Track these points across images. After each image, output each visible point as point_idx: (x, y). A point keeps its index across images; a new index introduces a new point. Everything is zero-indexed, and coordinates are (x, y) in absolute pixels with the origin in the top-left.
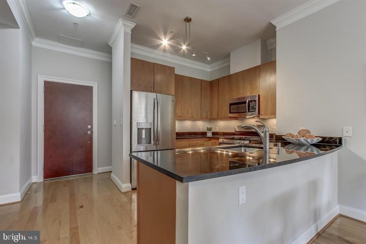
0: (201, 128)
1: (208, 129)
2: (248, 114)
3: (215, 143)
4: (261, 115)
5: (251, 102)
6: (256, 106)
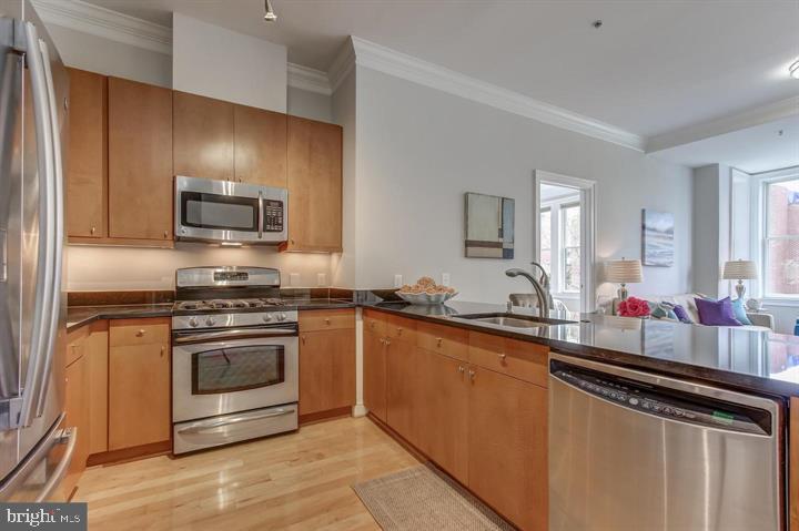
2: (260, 237)
3: (140, 335)
4: (290, 243)
5: (267, 203)
6: (282, 217)
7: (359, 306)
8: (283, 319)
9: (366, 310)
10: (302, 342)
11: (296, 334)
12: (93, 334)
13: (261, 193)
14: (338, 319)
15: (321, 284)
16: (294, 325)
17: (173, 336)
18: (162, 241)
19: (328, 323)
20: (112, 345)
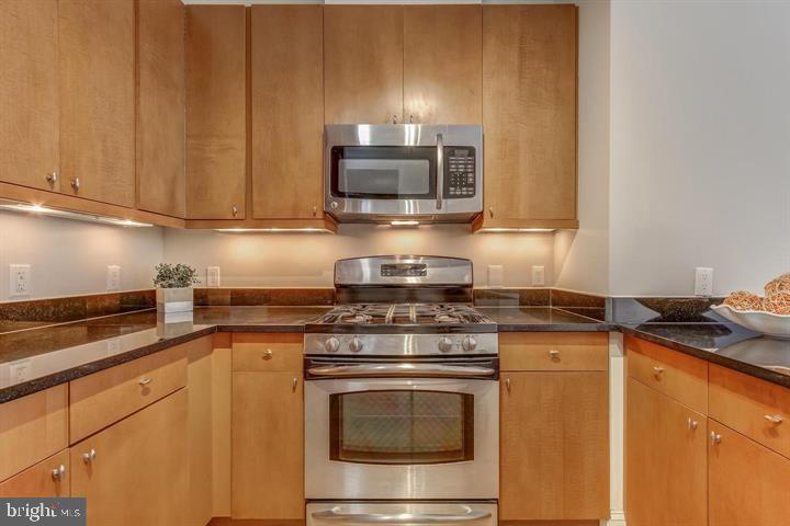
1: (165, 275)
2: (439, 207)
3: (267, 357)
4: (487, 215)
5: (450, 151)
6: (474, 172)
7: (618, 329)
8: (471, 347)
9: (632, 338)
10: (505, 390)
11: (495, 376)
12: (216, 350)
13: (440, 136)
14: (574, 352)
15: (537, 281)
16: (492, 361)
17: (307, 364)
18: (310, 220)
19: (555, 358)
20: (235, 369)
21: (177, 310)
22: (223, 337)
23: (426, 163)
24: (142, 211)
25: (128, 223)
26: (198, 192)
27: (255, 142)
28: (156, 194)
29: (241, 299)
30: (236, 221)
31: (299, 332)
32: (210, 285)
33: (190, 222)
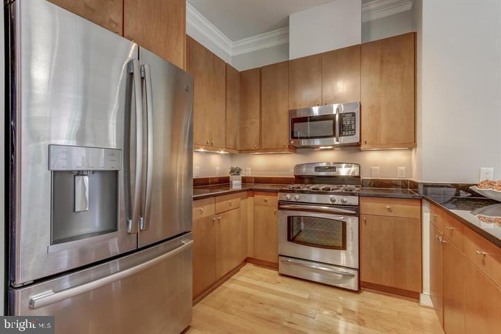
0: (218, 168)
1: (232, 171)
2: (337, 141)
3: (266, 201)
5: (342, 115)
6: (355, 124)
7: (423, 198)
8: (345, 202)
10: (361, 222)
11: (356, 215)
12: (249, 197)
13: (338, 110)
15: (401, 176)
16: (356, 208)
17: (279, 204)
18: (283, 149)
19: (389, 210)
20: (255, 204)
21: (236, 184)
22: (251, 193)
23: (332, 121)
24: (227, 148)
25: (222, 152)
26: (244, 140)
27: (263, 119)
28: (231, 142)
29: (258, 181)
30: (256, 150)
31: (276, 192)
32: (247, 175)
33: (241, 151)
